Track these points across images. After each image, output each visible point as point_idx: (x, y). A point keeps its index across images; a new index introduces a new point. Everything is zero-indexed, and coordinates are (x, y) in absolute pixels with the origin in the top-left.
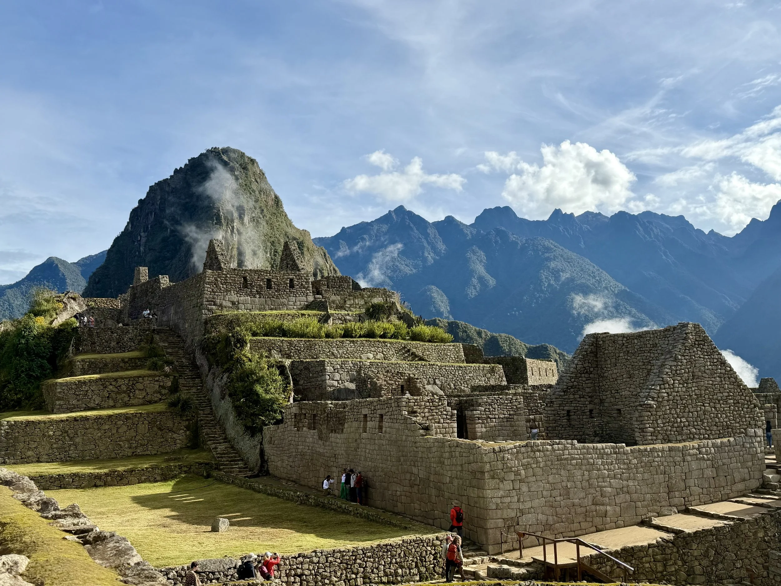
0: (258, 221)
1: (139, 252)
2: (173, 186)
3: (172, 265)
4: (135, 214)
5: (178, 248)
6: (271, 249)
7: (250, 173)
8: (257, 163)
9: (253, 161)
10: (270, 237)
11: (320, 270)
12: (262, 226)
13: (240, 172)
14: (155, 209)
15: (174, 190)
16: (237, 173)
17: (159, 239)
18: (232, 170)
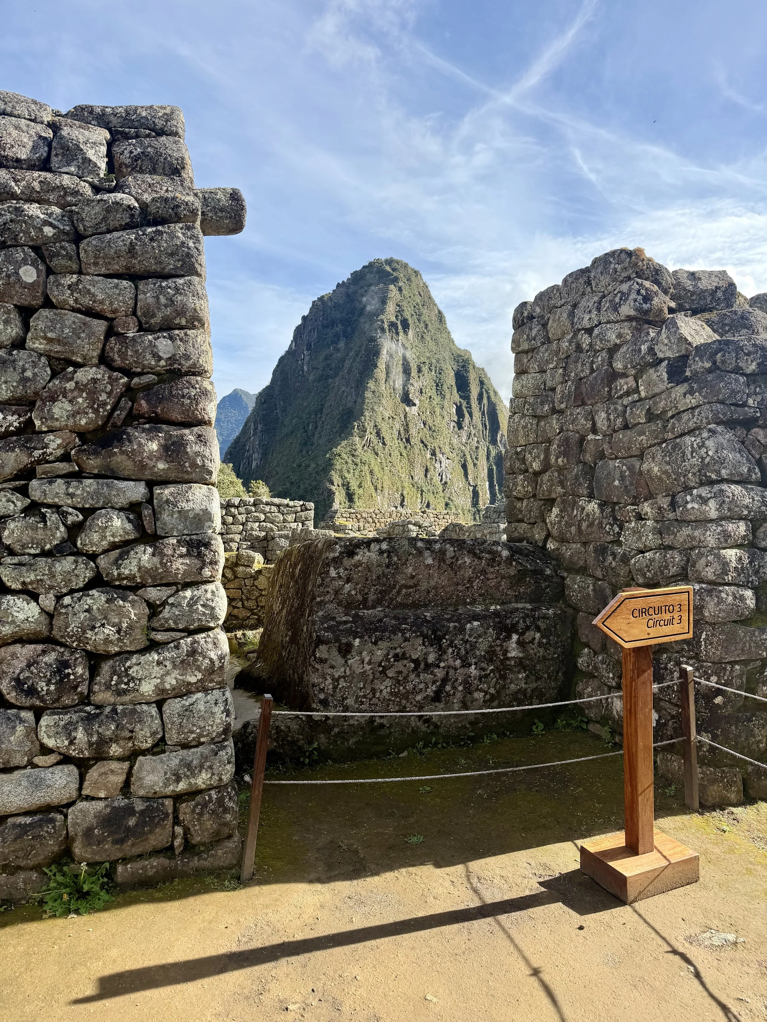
0: (422, 336)
1: (303, 371)
2: (336, 301)
4: (299, 332)
5: (341, 365)
6: (436, 367)
7: (414, 285)
8: (420, 275)
9: (416, 273)
10: (435, 353)
11: (485, 390)
12: (426, 342)
13: (404, 283)
14: (318, 325)
15: (336, 306)
16: (401, 284)
17: (322, 357)
18: (395, 280)
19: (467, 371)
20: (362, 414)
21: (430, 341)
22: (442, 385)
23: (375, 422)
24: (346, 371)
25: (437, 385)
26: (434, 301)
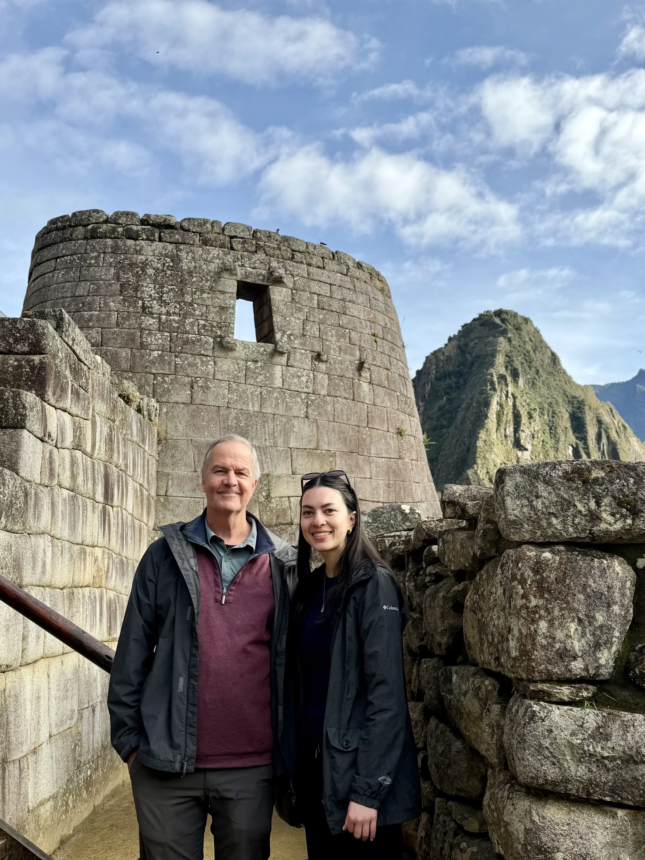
0: (533, 383)
2: (448, 354)
3: (449, 433)
5: (454, 416)
6: (548, 411)
7: (524, 333)
8: (531, 321)
9: (526, 320)
10: (548, 398)
11: (604, 429)
12: (538, 388)
13: (514, 333)
14: (431, 378)
15: (449, 359)
16: (510, 335)
17: (436, 408)
18: (504, 333)
19: (583, 412)
20: (475, 462)
21: (542, 386)
22: (556, 428)
23: (487, 469)
24: (459, 422)
25: (551, 429)
26: (546, 344)
